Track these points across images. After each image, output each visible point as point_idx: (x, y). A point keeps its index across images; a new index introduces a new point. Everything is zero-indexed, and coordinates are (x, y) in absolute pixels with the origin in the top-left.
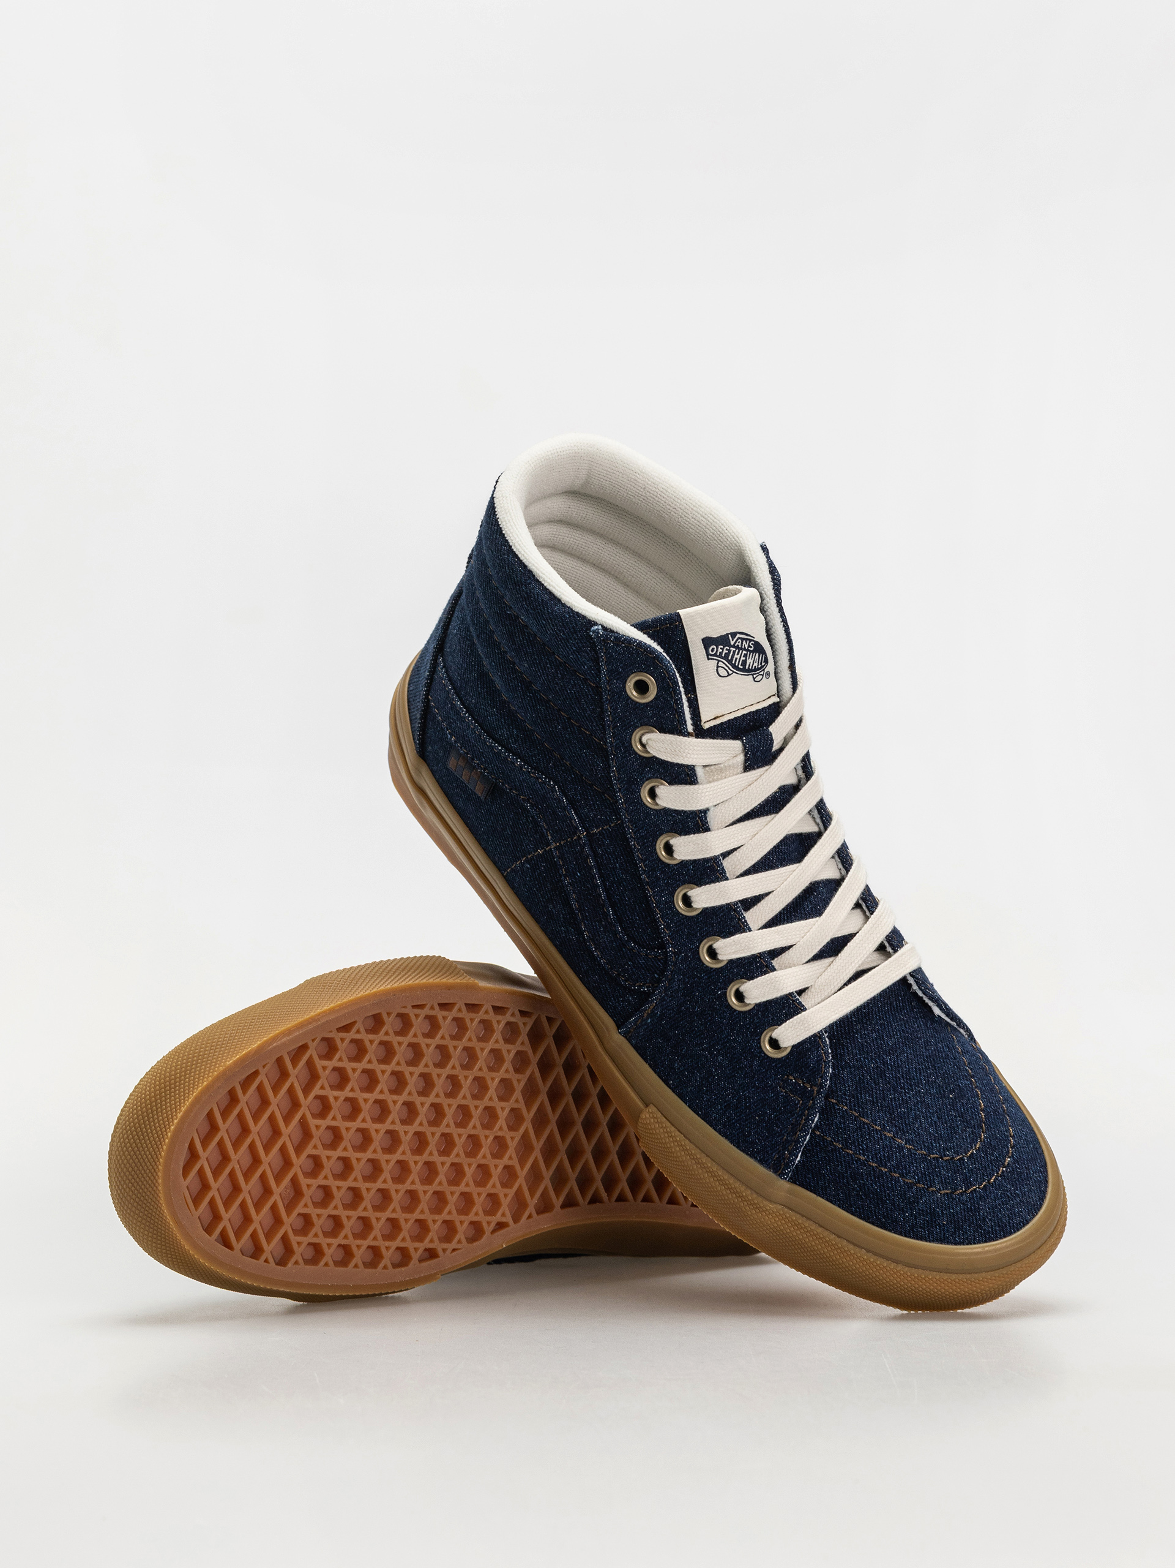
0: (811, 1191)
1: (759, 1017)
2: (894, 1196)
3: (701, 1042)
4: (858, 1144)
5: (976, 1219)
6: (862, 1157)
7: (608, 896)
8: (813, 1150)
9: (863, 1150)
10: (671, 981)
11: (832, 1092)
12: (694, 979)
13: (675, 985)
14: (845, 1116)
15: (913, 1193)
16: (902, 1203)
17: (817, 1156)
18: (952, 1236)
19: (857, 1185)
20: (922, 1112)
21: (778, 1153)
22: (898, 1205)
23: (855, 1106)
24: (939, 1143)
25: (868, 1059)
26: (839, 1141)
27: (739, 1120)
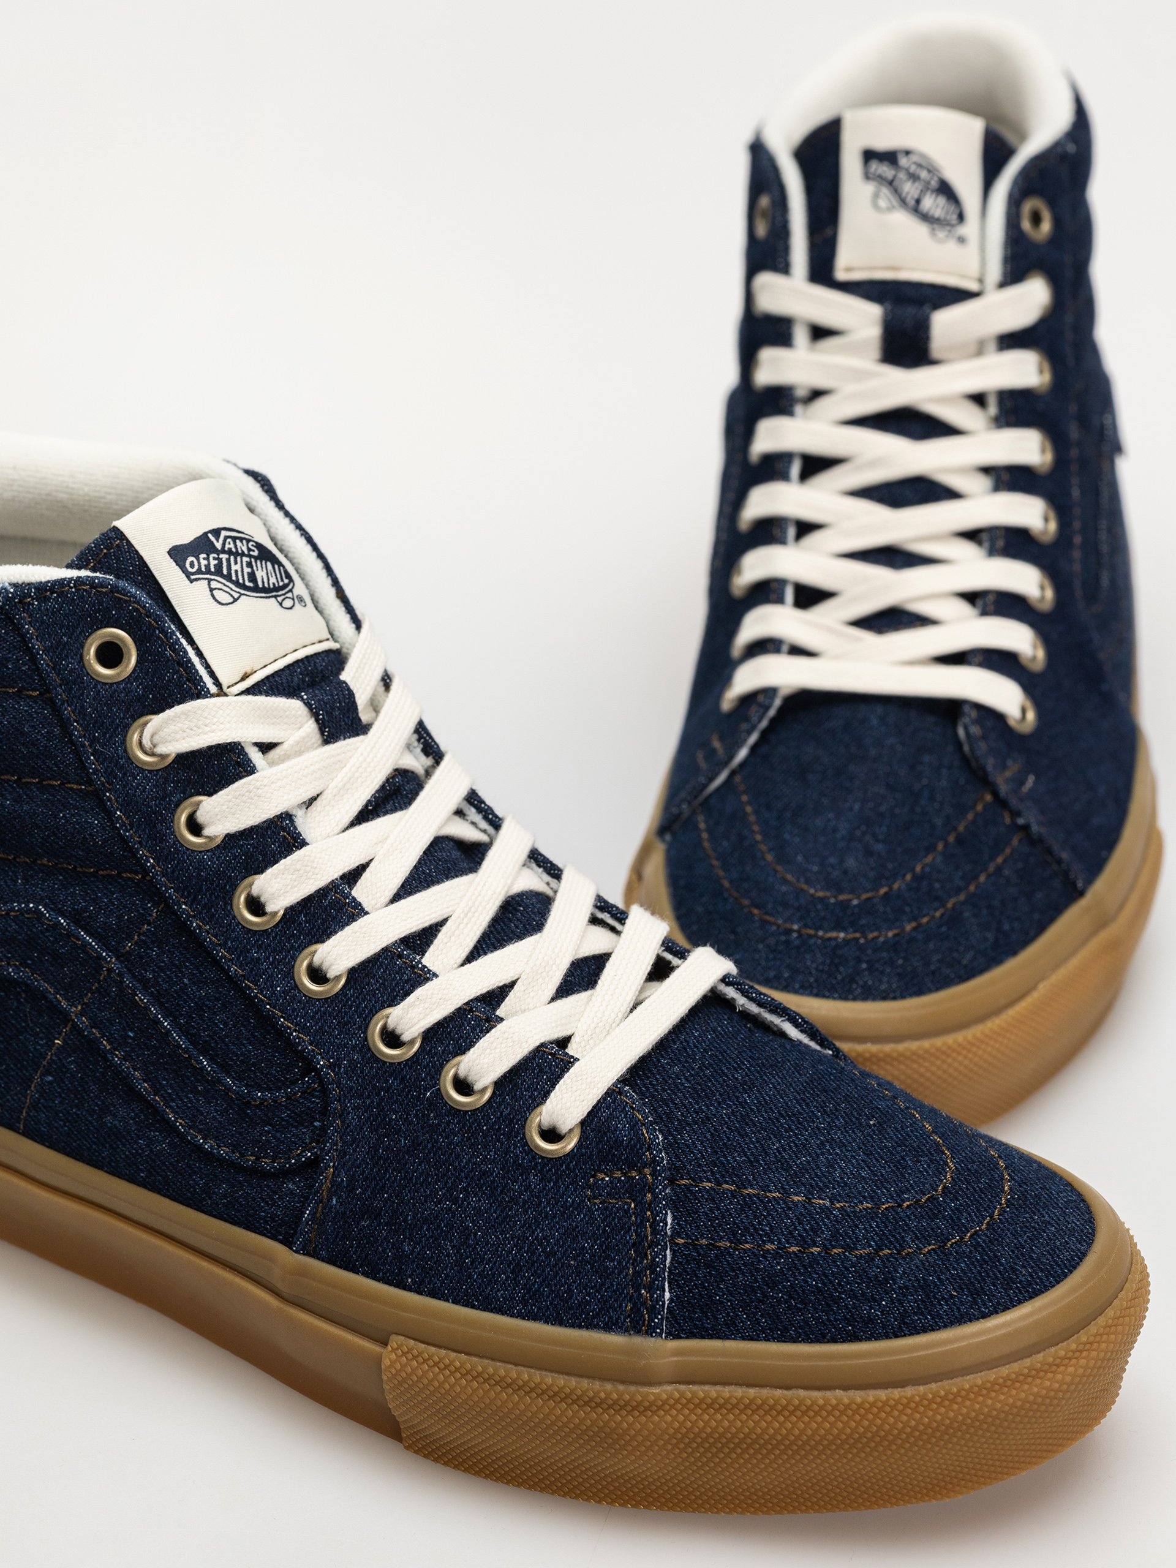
0: (712, 1338)
1: (508, 1104)
2: (849, 1283)
3: (431, 1191)
4: (755, 1229)
5: (999, 1272)
6: (769, 1246)
7: (193, 1040)
8: (686, 1271)
9: (766, 1234)
10: (342, 1115)
11: (677, 1169)
12: (378, 1094)
13: (353, 1118)
14: (713, 1198)
15: (878, 1268)
16: (868, 1289)
17: (697, 1277)
18: (972, 1308)
19: (781, 1292)
20: (837, 1154)
21: (630, 1300)
22: (863, 1295)
23: (723, 1176)
24: (886, 1188)
25: (712, 1105)
26: (722, 1238)
27: (544, 1281)
